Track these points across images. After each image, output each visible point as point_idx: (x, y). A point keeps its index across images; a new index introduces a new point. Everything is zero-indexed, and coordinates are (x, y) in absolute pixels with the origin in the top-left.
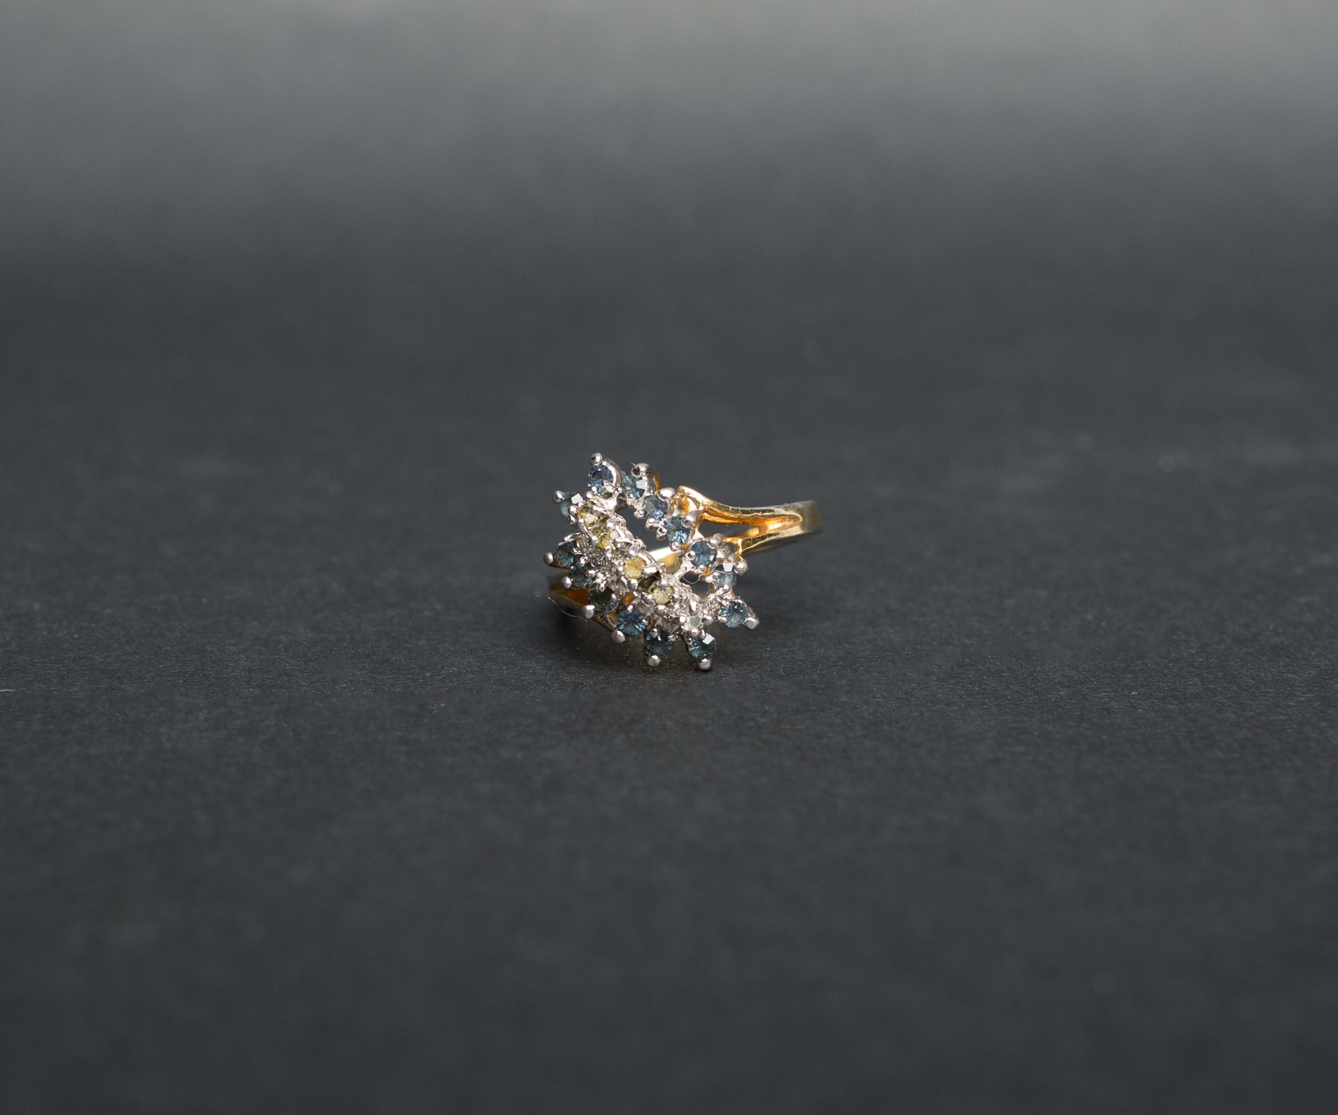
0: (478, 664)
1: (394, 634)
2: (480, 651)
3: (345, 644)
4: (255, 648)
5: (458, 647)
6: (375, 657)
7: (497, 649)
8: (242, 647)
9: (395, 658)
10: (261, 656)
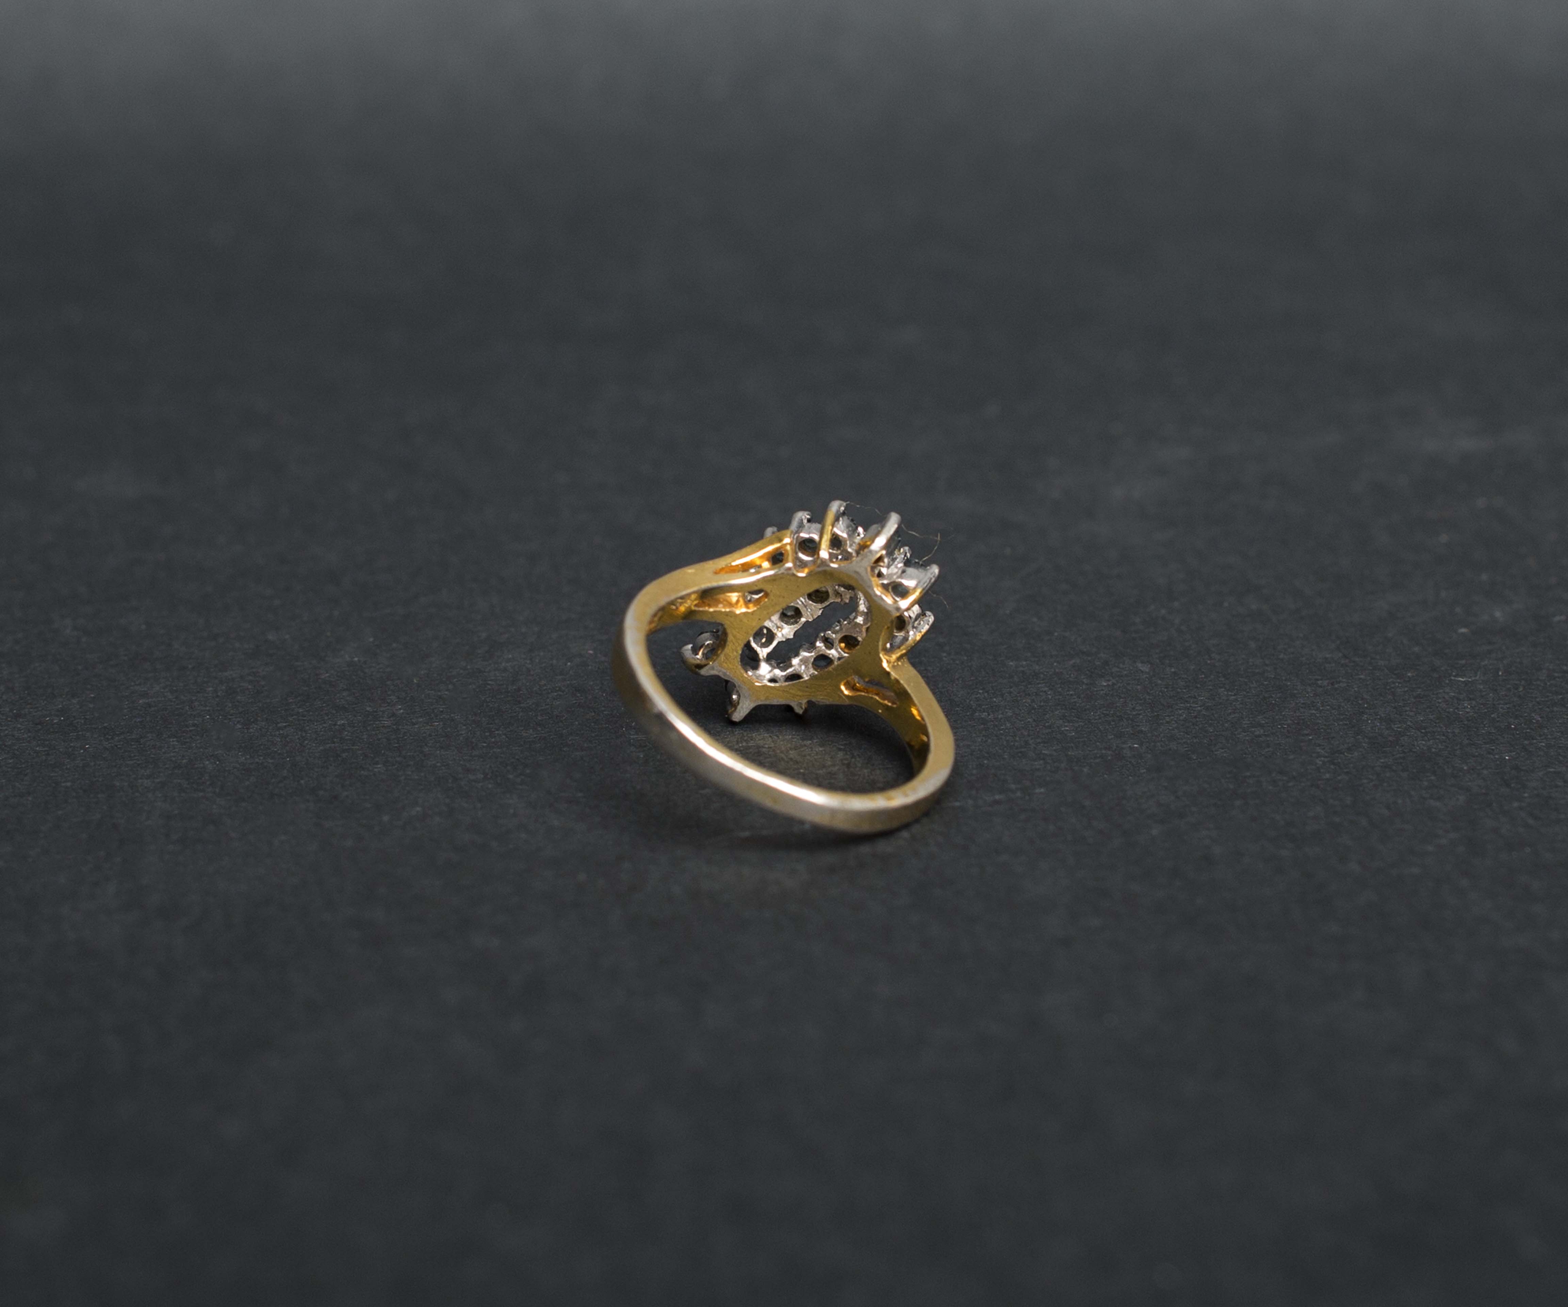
0: (447, 801)
1: (344, 755)
2: (450, 781)
3: (285, 773)
4: (175, 781)
5: (422, 774)
6: (321, 793)
7: (471, 777)
8: (158, 780)
9: (346, 793)
10: (183, 795)
